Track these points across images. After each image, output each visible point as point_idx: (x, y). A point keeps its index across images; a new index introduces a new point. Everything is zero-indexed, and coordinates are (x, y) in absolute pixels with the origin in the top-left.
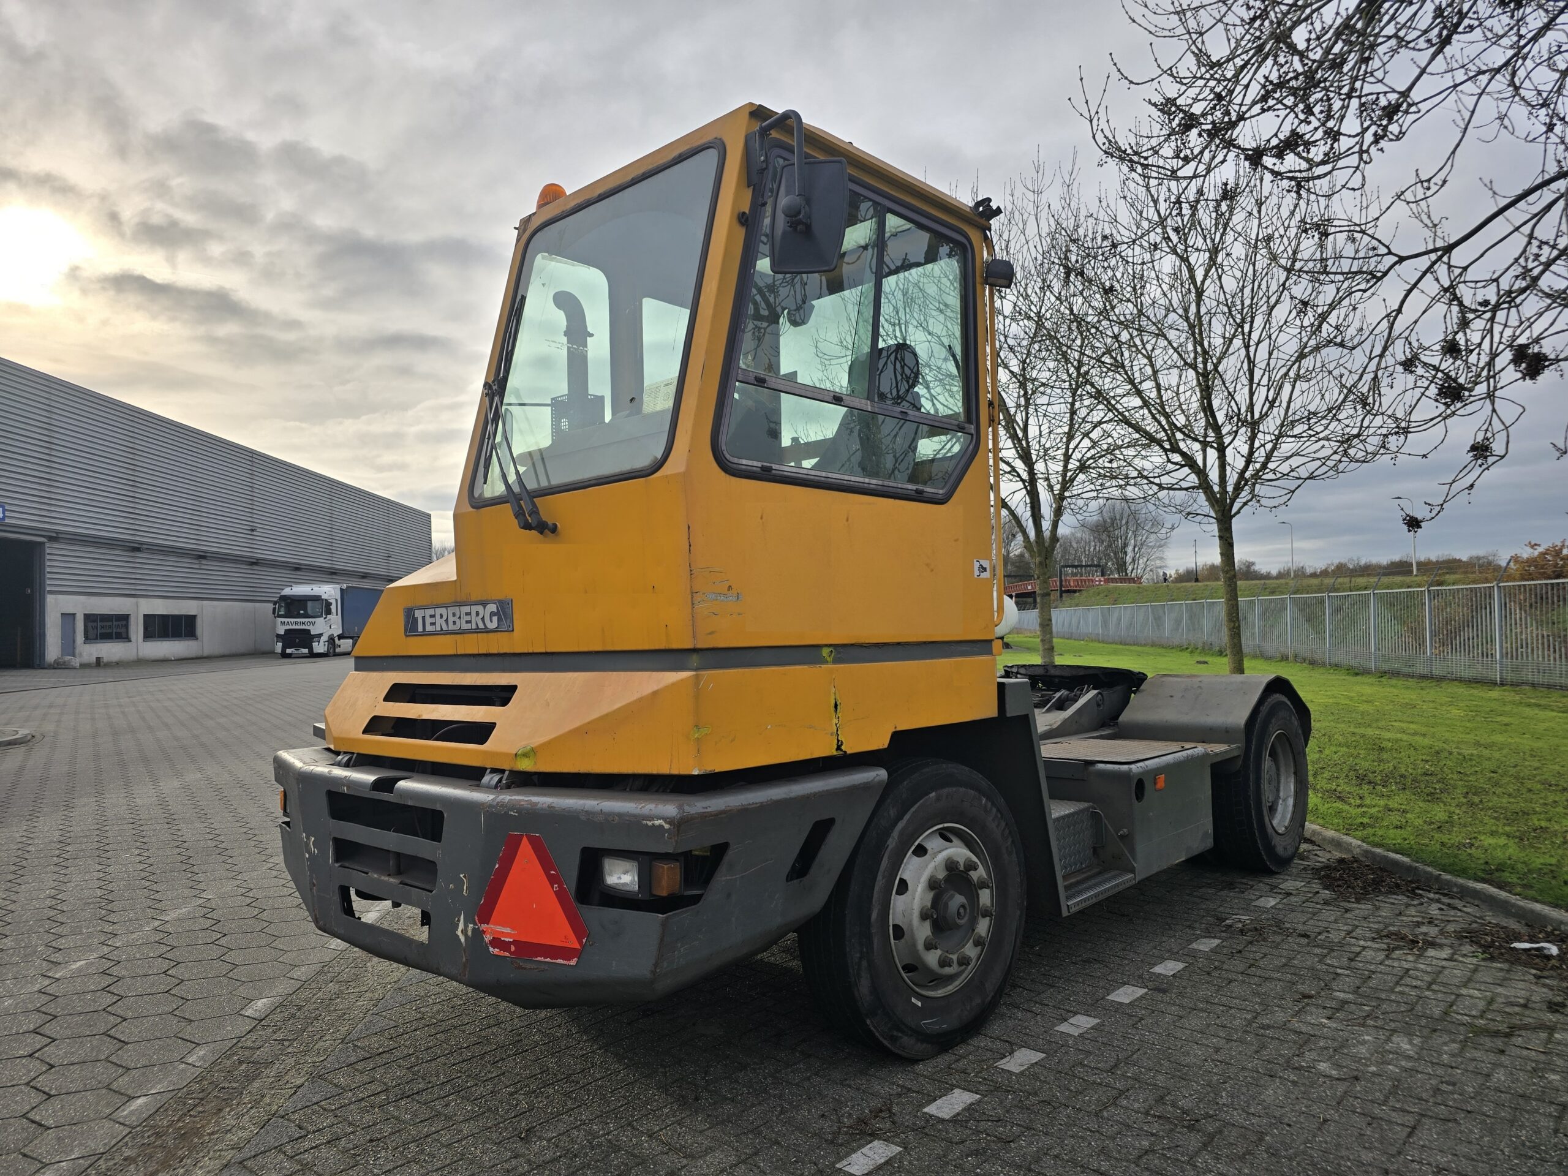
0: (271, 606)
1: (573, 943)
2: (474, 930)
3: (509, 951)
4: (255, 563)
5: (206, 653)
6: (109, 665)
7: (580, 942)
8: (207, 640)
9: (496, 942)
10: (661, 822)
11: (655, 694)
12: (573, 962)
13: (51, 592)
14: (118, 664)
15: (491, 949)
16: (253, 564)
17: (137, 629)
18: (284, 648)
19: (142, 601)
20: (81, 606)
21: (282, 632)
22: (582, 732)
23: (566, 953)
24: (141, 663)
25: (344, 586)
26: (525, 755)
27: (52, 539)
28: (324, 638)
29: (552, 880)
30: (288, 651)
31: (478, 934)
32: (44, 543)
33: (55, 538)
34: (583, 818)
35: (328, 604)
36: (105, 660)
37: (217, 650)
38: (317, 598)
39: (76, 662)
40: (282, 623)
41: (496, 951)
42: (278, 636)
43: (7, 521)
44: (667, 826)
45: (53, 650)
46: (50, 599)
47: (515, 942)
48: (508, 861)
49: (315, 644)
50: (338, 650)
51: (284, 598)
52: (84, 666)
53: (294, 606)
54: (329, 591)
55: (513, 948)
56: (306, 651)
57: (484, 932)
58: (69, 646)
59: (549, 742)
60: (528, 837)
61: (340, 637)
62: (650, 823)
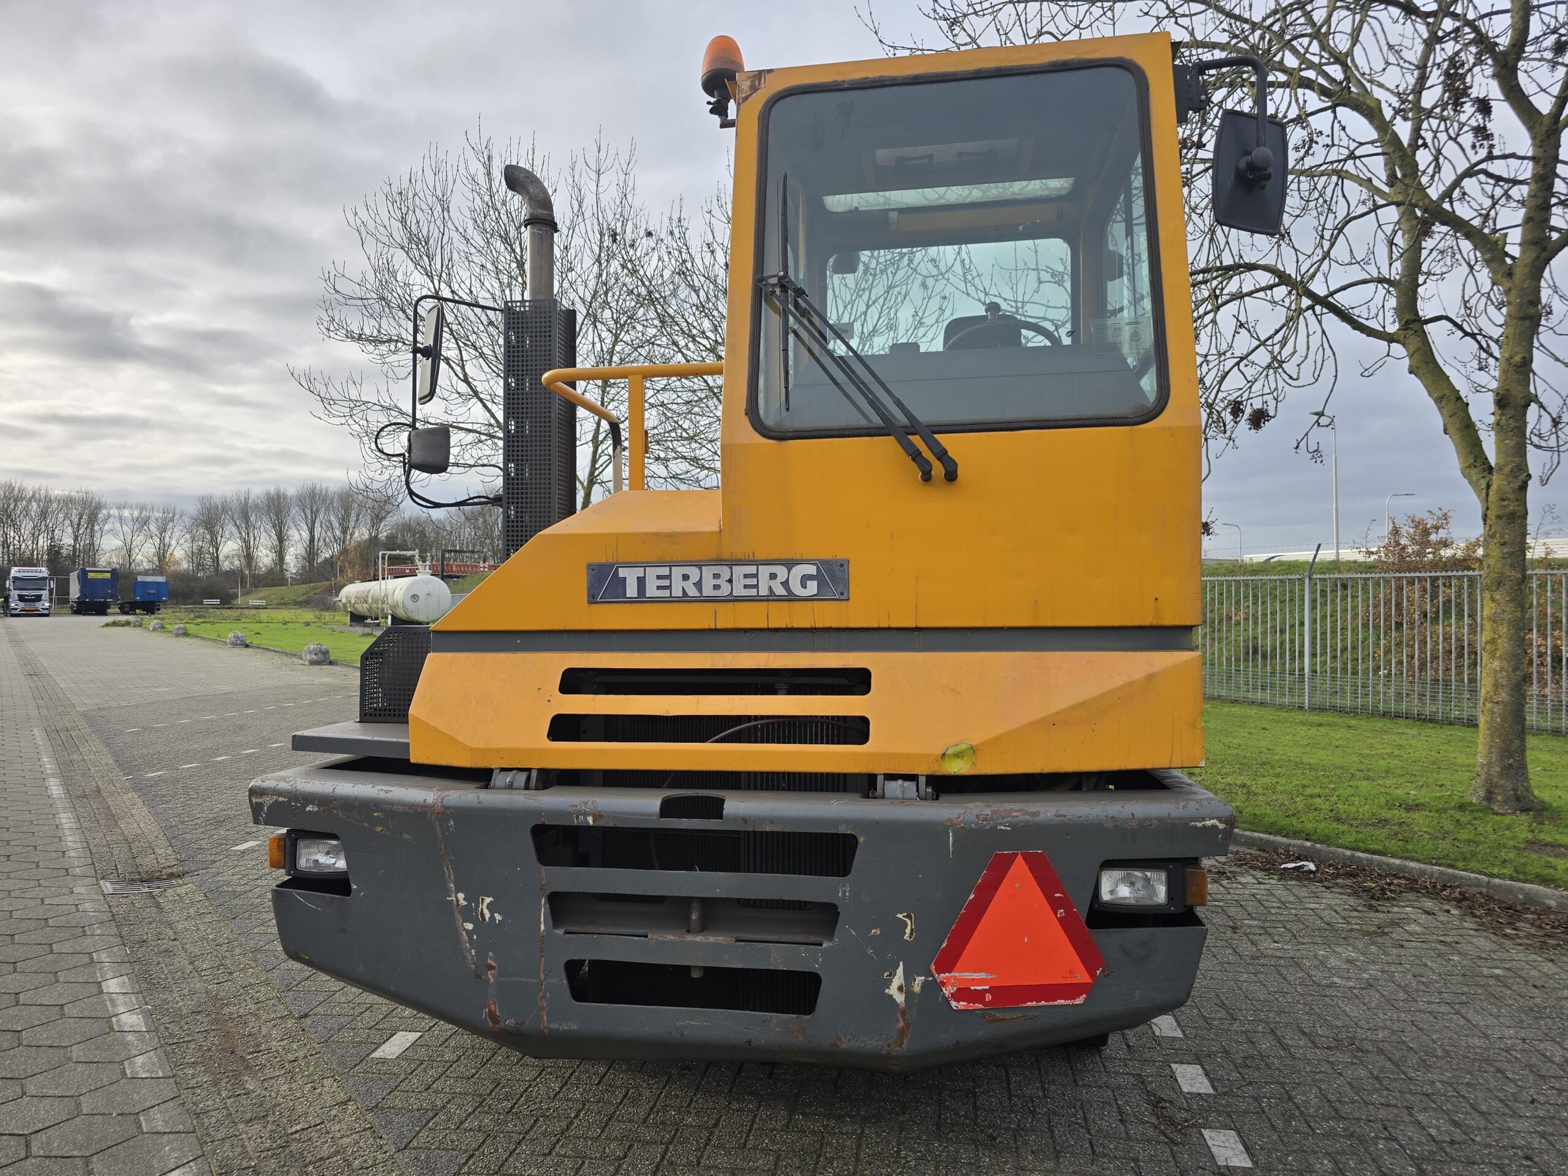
1: (1082, 976)
2: (925, 985)
3: (982, 1001)
7: (1092, 974)
9: (963, 994)
10: (1215, 822)
11: (1151, 677)
12: (1079, 1001)
15: (954, 1004)
22: (1050, 723)
23: (1072, 990)
26: (958, 755)
29: (1054, 905)
31: (933, 988)
34: (1109, 825)
41: (962, 1005)
44: (1221, 826)
47: (991, 990)
48: (989, 890)
55: (988, 997)
57: (943, 984)
59: (998, 739)
60: (1023, 855)
62: (1199, 825)
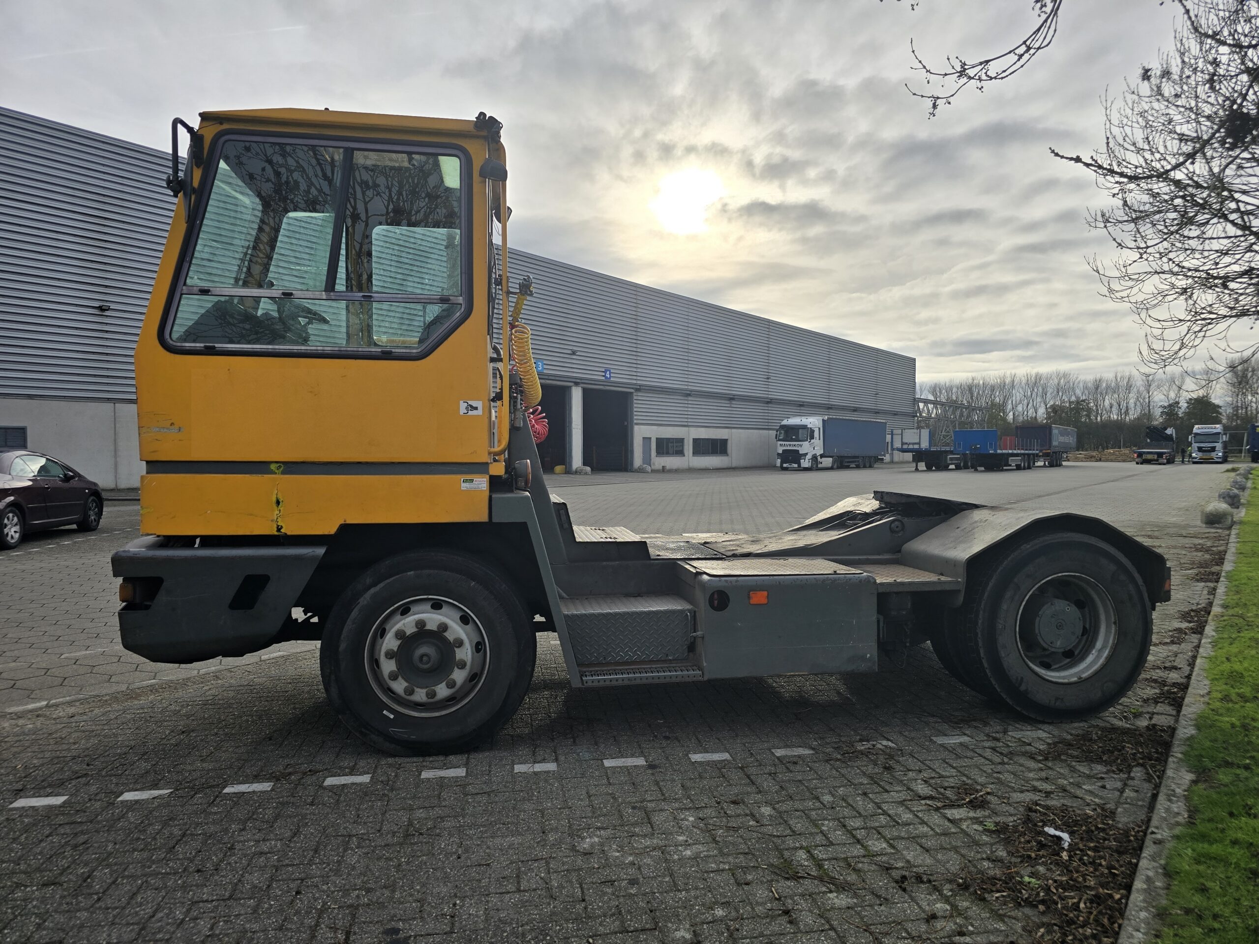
0: (774, 432)
4: (770, 402)
5: (734, 465)
6: (671, 471)
8: (735, 455)
13: (637, 424)
14: (677, 471)
16: (768, 403)
17: (689, 448)
18: (782, 463)
19: (692, 429)
20: (655, 432)
21: (780, 452)
24: (691, 470)
25: (826, 418)
27: (637, 390)
28: (809, 457)
30: (785, 465)
32: (632, 393)
33: (639, 389)
35: (812, 431)
36: (668, 468)
37: (741, 463)
38: (804, 427)
39: (649, 469)
40: (781, 445)
42: (778, 454)
43: (612, 379)
45: (638, 460)
46: (636, 428)
49: (802, 461)
50: (820, 466)
51: (783, 427)
52: (653, 471)
53: (791, 433)
54: (814, 422)
56: (796, 466)
58: (647, 459)
61: (822, 456)
